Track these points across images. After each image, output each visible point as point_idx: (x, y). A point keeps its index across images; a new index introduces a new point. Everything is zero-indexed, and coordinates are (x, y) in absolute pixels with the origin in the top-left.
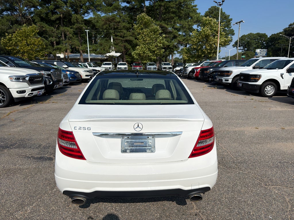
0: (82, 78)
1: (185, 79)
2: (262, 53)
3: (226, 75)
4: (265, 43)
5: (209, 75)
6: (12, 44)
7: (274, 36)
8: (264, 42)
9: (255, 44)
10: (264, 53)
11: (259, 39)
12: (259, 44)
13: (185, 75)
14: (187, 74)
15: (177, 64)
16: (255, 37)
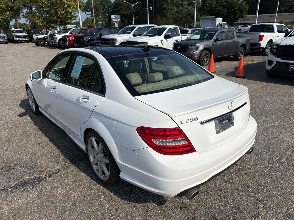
1: (55, 48)
2: (117, 19)
3: (112, 43)
4: (111, 9)
5: (86, 43)
7: (116, 2)
8: (109, 7)
9: (102, 10)
10: (118, 19)
11: (104, 4)
12: (105, 10)
13: (54, 44)
14: (56, 43)
15: (33, 31)
16: (101, 2)
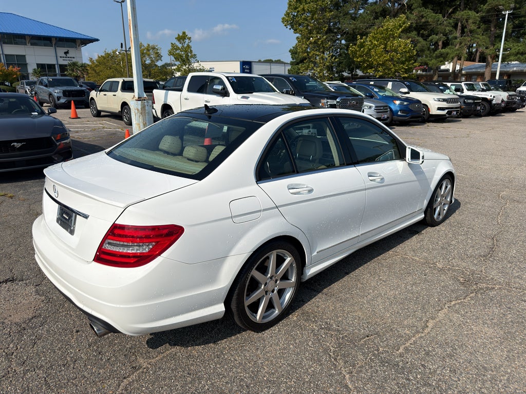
0: (430, 113)
6: (363, 52)
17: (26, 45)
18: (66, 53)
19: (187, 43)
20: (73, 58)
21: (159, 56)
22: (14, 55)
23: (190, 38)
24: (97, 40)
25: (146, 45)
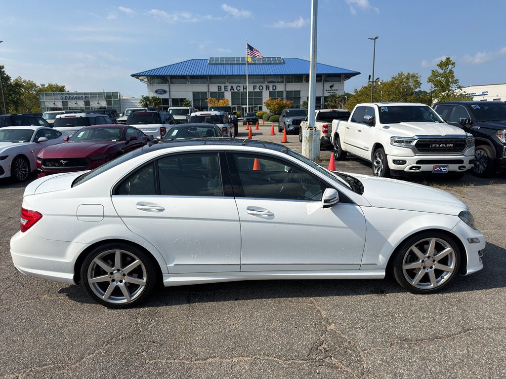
17: (302, 82)
18: (331, 87)
19: (449, 68)
20: (337, 90)
21: (418, 84)
22: (292, 91)
23: (454, 63)
24: (359, 73)
25: (406, 74)
